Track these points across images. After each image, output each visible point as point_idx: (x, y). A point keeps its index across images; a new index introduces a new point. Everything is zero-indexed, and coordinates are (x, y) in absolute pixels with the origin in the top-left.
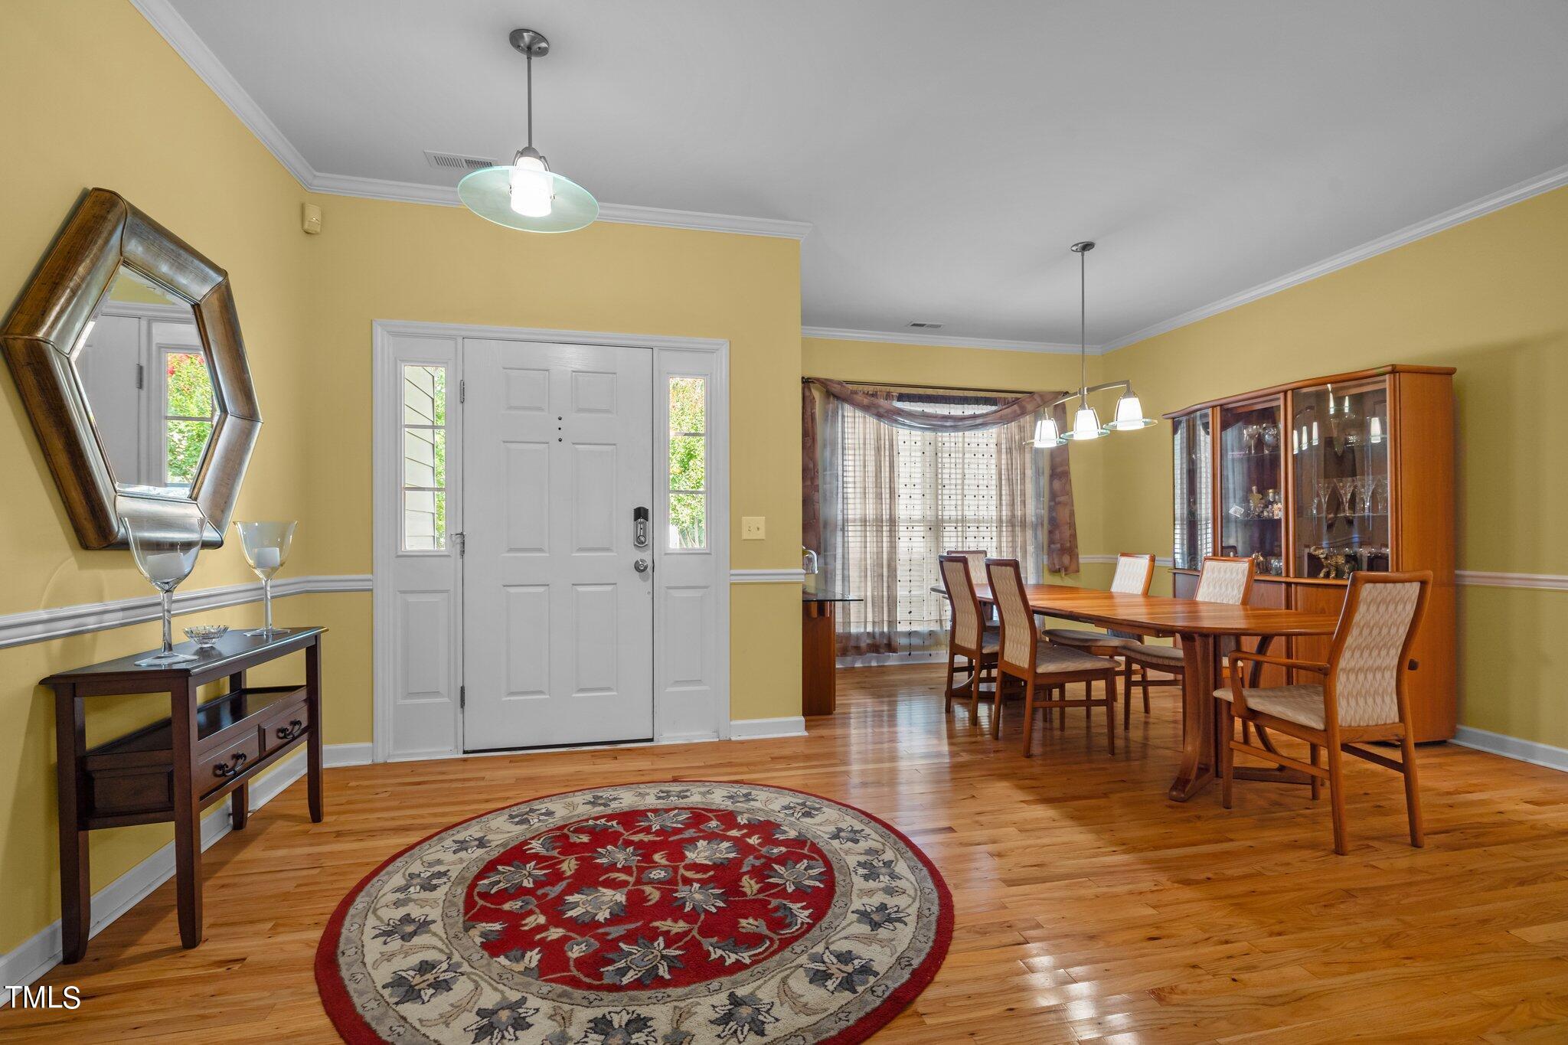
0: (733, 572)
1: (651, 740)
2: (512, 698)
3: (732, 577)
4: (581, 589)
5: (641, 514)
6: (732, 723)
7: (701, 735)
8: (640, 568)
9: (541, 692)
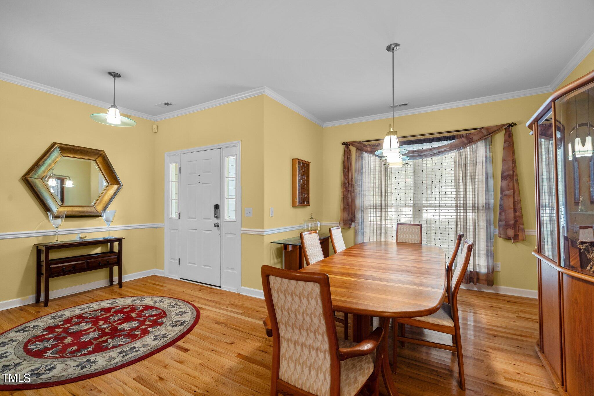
0: (242, 229)
1: (220, 287)
2: (190, 264)
3: (242, 231)
4: (204, 231)
5: (217, 207)
6: (242, 287)
7: (234, 290)
8: (217, 226)
9: (195, 264)
